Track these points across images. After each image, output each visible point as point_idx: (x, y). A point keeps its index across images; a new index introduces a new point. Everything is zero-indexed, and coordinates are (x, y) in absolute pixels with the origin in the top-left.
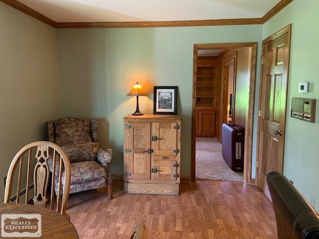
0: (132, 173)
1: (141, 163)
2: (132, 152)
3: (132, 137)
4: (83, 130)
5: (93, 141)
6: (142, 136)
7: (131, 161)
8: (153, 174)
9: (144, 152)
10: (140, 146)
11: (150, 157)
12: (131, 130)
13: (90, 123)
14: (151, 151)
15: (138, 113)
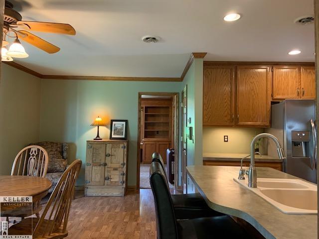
0: (91, 181)
1: (98, 173)
2: (91, 166)
3: (92, 154)
5: (63, 158)
6: (100, 154)
7: (90, 172)
8: (106, 181)
9: (100, 165)
10: (98, 161)
11: (104, 169)
12: (91, 149)
13: (63, 145)
15: (98, 138)
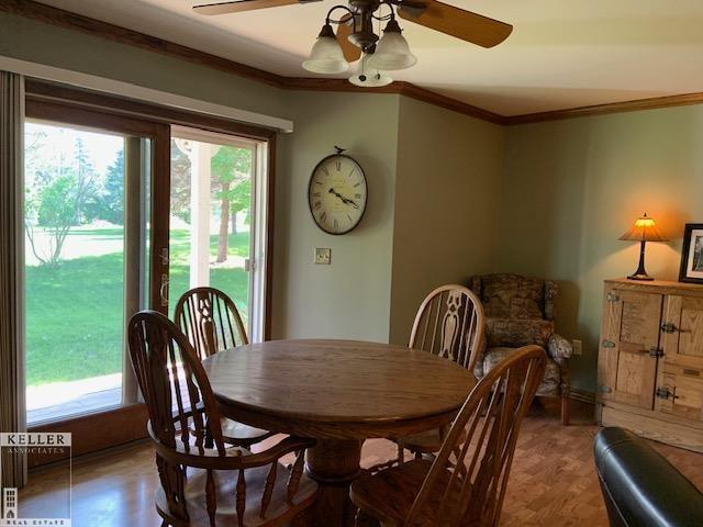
0: (613, 389)
1: (635, 373)
2: (616, 349)
3: (618, 319)
4: (529, 296)
5: (544, 317)
6: (642, 320)
7: (613, 366)
8: (659, 401)
9: (643, 352)
10: (635, 339)
11: (654, 364)
12: (618, 305)
13: (544, 286)
14: (659, 353)
15: (639, 276)
